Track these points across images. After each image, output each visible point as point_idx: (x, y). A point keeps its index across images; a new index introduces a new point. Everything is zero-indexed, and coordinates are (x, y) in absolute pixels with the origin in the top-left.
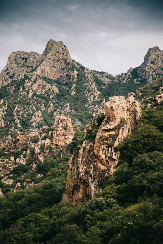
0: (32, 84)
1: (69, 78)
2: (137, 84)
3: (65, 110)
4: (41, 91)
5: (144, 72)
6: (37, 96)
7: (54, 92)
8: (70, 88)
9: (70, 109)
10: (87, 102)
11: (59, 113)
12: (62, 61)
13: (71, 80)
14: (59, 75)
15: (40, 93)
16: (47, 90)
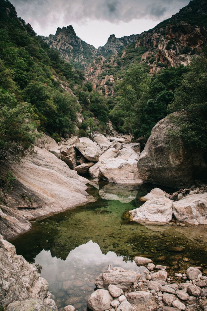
0: (58, 43)
1: (77, 43)
2: (107, 53)
3: (81, 58)
4: (64, 47)
5: (110, 47)
6: (62, 50)
7: (71, 49)
8: (79, 47)
9: (84, 58)
10: (92, 54)
11: (77, 59)
12: (72, 33)
13: (78, 44)
14: (71, 41)
15: (64, 48)
16: (67, 47)
